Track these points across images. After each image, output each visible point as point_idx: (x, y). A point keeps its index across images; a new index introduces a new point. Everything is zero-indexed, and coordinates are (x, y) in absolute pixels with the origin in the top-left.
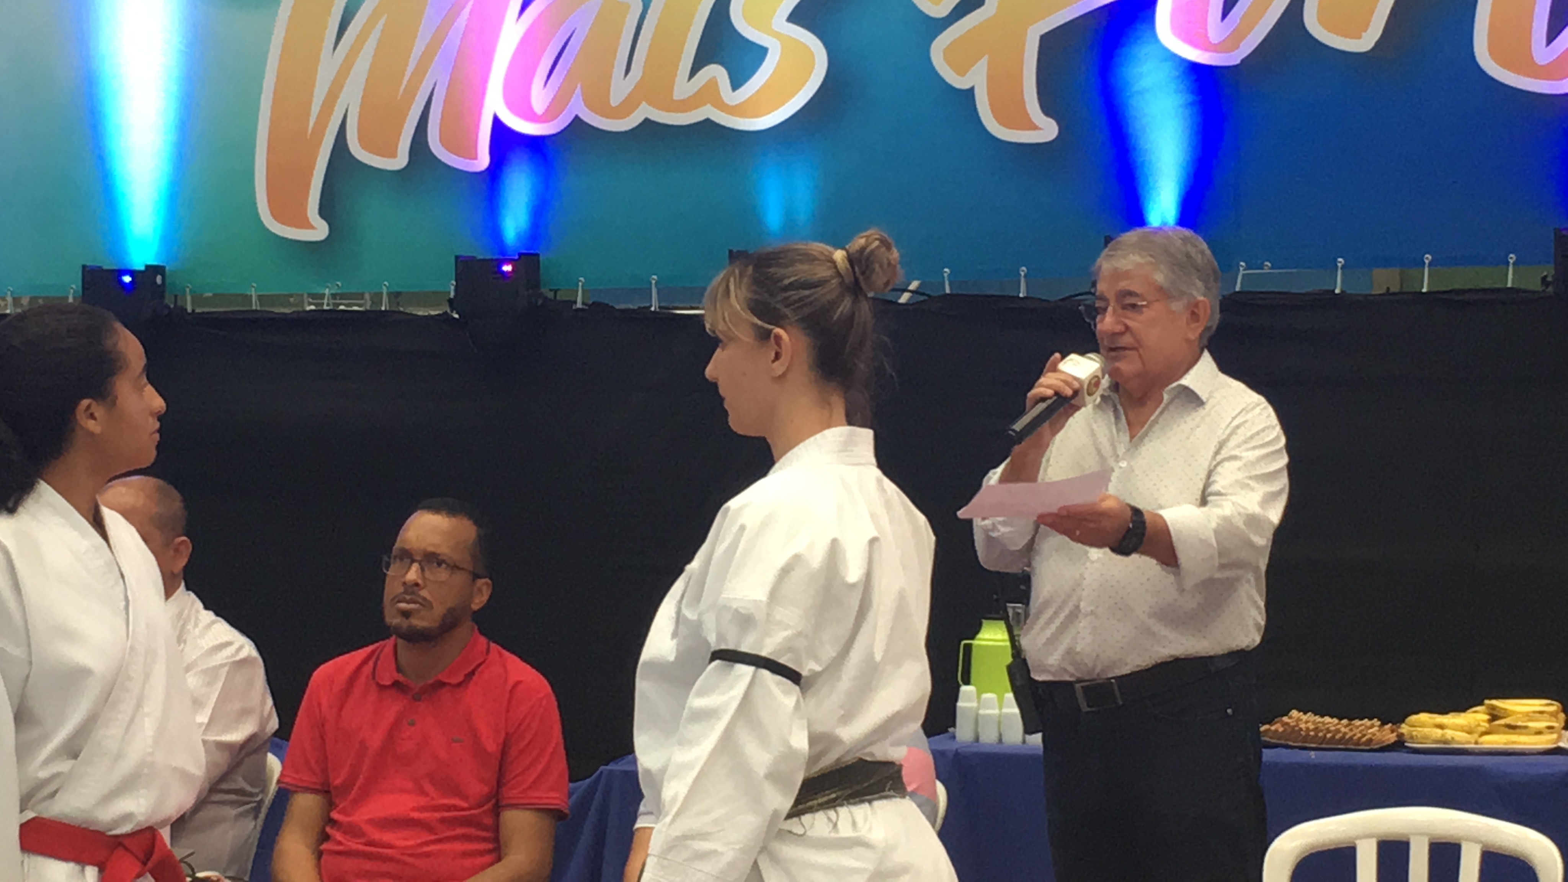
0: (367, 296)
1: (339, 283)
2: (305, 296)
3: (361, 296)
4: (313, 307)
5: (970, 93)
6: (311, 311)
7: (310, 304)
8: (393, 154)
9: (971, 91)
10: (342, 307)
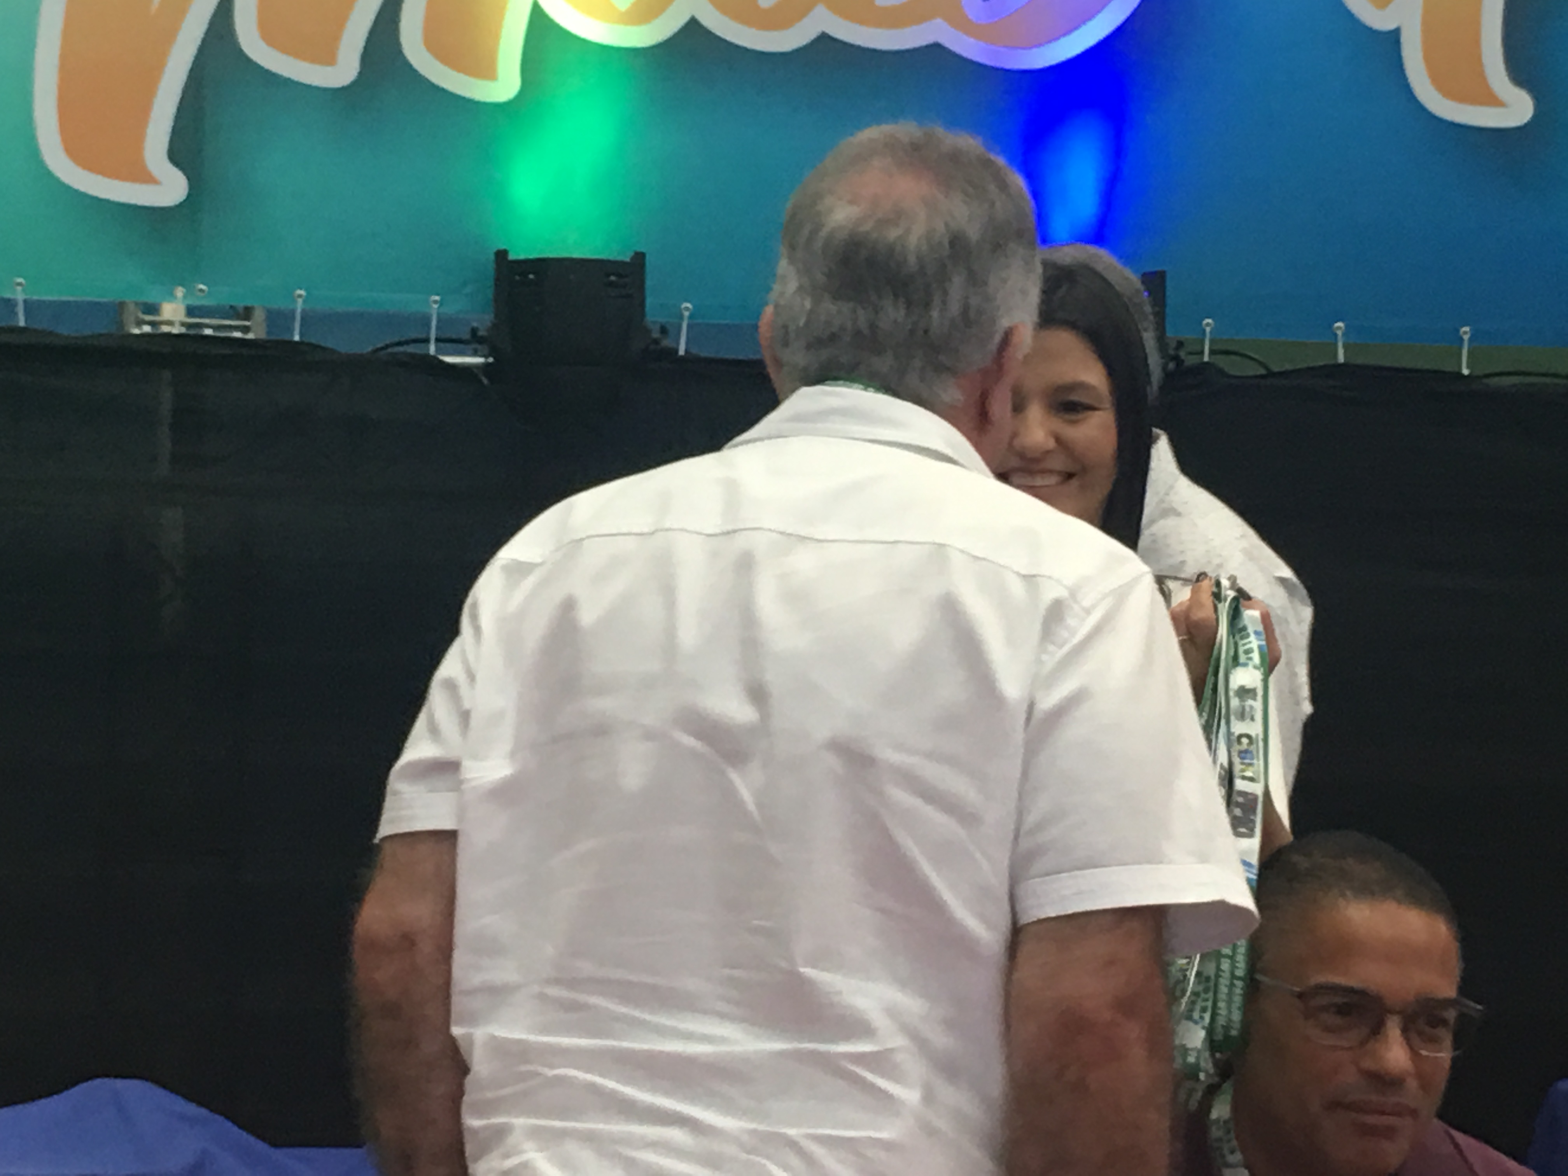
0: (259, 315)
1: (202, 286)
2: (132, 307)
3: (247, 312)
4: (147, 329)
5: (1394, 37)
6: (144, 335)
7: (140, 323)
8: (328, 58)
9: (1396, 33)
10: (208, 332)
